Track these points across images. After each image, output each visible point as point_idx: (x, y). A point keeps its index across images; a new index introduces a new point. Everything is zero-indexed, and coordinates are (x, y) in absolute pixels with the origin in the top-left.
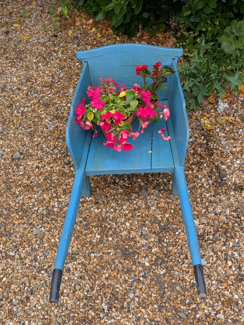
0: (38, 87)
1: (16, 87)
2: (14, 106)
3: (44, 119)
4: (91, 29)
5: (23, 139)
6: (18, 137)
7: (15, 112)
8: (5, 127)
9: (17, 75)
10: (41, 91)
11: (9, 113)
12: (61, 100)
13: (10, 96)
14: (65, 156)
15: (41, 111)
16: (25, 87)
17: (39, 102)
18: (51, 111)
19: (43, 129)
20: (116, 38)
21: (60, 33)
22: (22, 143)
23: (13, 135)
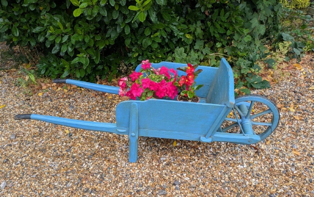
0: (28, 139)
1: (7, 145)
2: (10, 160)
3: (46, 162)
4: (57, 89)
5: (32, 185)
6: (26, 184)
7: (14, 165)
8: (7, 181)
9: (4, 135)
10: (32, 141)
11: (7, 167)
12: (55, 142)
13: (3, 153)
14: (81, 186)
15: (40, 156)
16: (15, 142)
17: (34, 150)
18: (49, 154)
19: (49, 170)
20: (81, 90)
21: (32, 97)
22: (32, 189)
23: (19, 185)
